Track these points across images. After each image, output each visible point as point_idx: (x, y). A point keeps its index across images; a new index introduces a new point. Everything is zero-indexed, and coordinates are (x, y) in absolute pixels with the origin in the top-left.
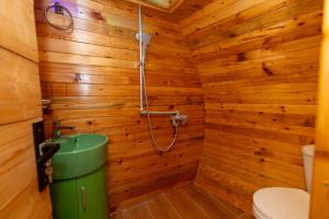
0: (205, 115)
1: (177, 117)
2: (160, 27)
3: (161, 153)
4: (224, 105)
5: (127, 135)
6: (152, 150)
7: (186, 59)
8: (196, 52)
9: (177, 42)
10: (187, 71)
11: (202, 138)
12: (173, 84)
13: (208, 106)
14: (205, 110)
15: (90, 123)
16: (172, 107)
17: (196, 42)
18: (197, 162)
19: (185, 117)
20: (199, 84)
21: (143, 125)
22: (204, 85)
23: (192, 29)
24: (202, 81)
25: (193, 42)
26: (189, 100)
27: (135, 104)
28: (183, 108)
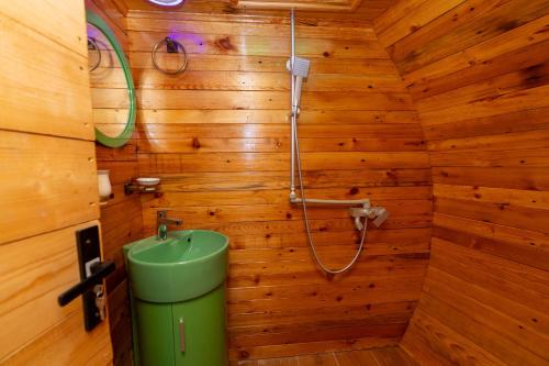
0: (434, 209)
1: (365, 211)
2: (334, 40)
3: (330, 277)
4: (482, 191)
5: (268, 236)
6: (310, 267)
7: (389, 95)
8: (414, 77)
9: (369, 62)
10: (390, 117)
11: (425, 257)
12: (358, 146)
13: (440, 190)
14: (433, 199)
15: (212, 214)
16: (354, 191)
17: (412, 56)
18: (411, 306)
19: (381, 211)
20: (420, 144)
21: (296, 223)
22: (432, 147)
23: (403, 29)
24: (428, 136)
25: (405, 57)
26: (394, 177)
27: (283, 184)
28: (378, 193)
